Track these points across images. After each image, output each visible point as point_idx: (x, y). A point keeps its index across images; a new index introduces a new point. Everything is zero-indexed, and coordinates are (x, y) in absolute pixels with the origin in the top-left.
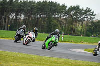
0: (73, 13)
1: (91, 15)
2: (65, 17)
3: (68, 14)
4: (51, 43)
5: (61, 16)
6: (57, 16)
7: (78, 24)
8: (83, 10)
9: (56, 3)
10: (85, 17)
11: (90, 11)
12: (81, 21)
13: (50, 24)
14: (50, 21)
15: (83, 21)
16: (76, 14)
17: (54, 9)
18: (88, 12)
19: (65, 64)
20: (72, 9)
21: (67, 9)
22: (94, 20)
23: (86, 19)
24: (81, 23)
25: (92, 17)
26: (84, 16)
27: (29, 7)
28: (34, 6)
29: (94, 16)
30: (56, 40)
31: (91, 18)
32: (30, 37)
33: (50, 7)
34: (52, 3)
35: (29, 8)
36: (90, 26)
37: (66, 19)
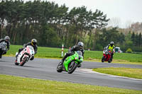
0: (76, 17)
1: (103, 20)
2: (65, 24)
3: (69, 19)
4: (73, 63)
5: (59, 22)
6: (53, 21)
7: (83, 33)
8: (90, 13)
9: (53, 3)
10: (93, 24)
11: (100, 14)
12: (87, 28)
13: (44, 33)
14: (44, 29)
15: (90, 28)
16: (80, 19)
17: (50, 11)
18: (98, 15)
19: (66, 90)
20: (75, 11)
21: (68, 12)
22: (107, 27)
23: (95, 26)
24: (88, 31)
25: (104, 22)
26: (92, 22)
27: (15, 8)
28: (21, 7)
29: (107, 21)
30: (79, 58)
31: (102, 24)
32: (26, 54)
33: (44, 9)
34: (47, 3)
35: (15, 11)
36: (101, 36)
37: (66, 26)
